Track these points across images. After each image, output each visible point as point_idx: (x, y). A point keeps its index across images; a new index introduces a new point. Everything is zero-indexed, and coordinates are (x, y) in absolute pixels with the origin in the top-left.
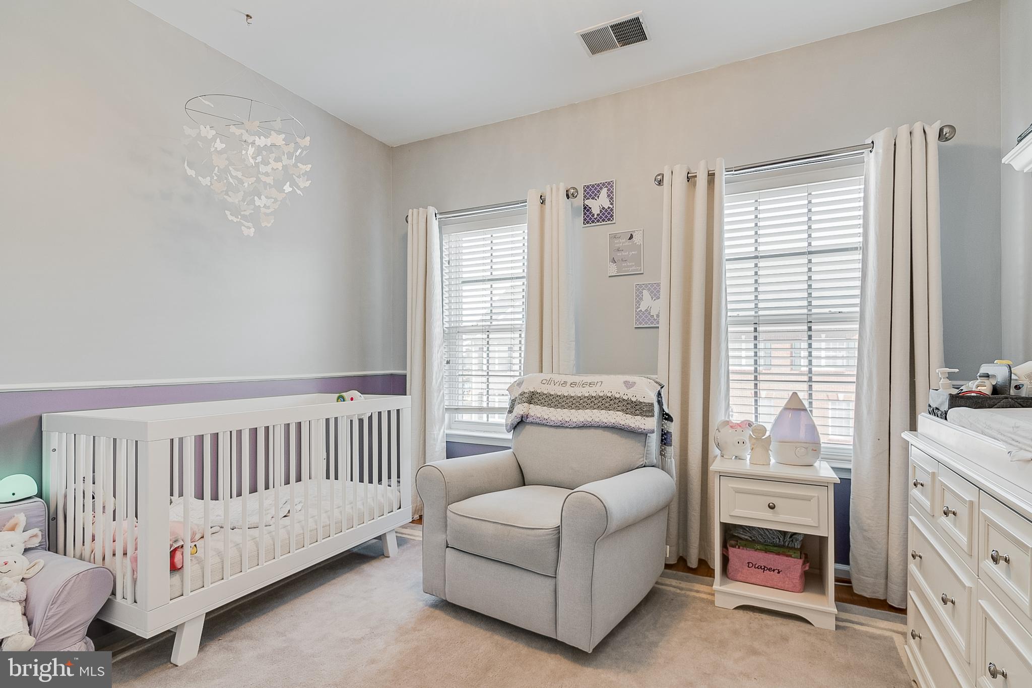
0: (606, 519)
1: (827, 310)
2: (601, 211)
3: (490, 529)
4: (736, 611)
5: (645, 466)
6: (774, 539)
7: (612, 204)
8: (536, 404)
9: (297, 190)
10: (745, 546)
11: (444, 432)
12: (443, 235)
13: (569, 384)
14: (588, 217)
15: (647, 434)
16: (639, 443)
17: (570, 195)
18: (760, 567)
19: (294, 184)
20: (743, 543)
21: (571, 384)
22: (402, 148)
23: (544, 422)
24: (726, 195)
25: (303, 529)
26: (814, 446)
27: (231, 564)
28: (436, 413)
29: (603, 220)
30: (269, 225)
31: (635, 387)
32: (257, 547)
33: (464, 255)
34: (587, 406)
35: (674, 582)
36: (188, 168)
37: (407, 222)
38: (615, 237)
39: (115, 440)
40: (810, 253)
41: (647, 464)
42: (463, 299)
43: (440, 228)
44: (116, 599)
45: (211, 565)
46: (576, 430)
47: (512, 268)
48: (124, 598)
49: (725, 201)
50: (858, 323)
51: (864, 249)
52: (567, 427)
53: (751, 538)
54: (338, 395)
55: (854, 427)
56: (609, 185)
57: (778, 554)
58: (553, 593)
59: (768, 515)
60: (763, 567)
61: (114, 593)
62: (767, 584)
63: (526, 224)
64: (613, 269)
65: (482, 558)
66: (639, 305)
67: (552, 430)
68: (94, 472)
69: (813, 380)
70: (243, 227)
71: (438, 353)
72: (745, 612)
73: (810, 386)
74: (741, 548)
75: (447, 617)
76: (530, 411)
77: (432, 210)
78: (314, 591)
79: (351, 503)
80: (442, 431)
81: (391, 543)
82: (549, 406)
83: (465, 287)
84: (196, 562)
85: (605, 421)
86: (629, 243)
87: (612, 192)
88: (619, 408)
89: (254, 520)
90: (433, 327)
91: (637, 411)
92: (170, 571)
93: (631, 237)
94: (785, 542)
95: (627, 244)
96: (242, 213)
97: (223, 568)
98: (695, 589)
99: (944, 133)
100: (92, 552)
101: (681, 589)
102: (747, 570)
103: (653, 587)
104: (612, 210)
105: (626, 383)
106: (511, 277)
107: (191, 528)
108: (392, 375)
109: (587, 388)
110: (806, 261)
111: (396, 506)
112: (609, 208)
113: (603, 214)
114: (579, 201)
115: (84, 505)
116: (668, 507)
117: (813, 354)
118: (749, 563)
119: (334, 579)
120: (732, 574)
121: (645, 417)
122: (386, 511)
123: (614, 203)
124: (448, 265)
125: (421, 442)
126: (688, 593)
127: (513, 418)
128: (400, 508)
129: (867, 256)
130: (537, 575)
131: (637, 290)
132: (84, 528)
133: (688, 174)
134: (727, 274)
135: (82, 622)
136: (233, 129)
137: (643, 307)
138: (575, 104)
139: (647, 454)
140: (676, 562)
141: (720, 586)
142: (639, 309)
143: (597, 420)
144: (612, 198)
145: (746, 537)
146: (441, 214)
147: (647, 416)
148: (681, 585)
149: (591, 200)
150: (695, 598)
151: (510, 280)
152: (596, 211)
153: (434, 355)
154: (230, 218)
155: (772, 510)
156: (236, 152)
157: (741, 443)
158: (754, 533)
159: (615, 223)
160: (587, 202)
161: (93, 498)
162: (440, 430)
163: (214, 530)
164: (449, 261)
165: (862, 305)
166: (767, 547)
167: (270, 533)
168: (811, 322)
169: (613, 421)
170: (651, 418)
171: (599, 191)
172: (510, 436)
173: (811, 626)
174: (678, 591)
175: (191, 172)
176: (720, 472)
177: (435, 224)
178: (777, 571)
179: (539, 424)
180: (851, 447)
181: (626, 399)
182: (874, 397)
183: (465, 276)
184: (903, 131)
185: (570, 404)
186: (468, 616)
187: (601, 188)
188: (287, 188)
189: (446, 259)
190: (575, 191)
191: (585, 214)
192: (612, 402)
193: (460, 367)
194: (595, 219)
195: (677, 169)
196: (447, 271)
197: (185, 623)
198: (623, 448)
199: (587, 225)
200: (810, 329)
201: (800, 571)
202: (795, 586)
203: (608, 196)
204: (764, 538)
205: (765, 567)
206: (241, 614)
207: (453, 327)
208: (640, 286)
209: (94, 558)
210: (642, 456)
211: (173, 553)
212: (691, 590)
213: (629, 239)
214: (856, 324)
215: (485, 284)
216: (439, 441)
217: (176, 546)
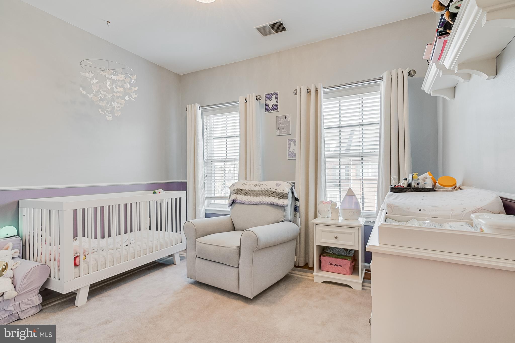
0: (257, 241)
1: (369, 151)
2: (273, 106)
3: (212, 248)
4: (322, 284)
5: (284, 221)
6: (342, 253)
7: (277, 103)
8: (240, 194)
9: (132, 98)
10: (330, 256)
11: (204, 208)
12: (204, 117)
13: (254, 185)
14: (267, 108)
15: (285, 207)
16: (282, 211)
17: (258, 99)
18: (333, 265)
19: (130, 96)
20: (329, 254)
21: (255, 185)
22: (185, 75)
23: (243, 202)
24: (323, 99)
25: (134, 251)
26: (357, 211)
27: (101, 264)
28: (200, 199)
29: (274, 110)
30: (118, 115)
31: (280, 186)
32: (113, 257)
33: (215, 126)
34: (261, 195)
35: (300, 273)
36: (82, 90)
37: (187, 110)
38: (279, 118)
39: (50, 210)
40: (363, 125)
41: (285, 220)
42: (215, 146)
43: (202, 113)
44: (51, 278)
45: (92, 264)
46: (256, 206)
47: (235, 132)
48: (54, 278)
49: (323, 102)
50: (378, 156)
51: (380, 123)
52: (252, 204)
53: (333, 252)
54: (153, 191)
55: (377, 203)
56: (276, 94)
57: (342, 259)
58: (237, 274)
59: (335, 241)
60: (335, 265)
61: (50, 276)
62: (336, 272)
63: (239, 112)
64: (278, 132)
65: (210, 261)
66: (290, 149)
67: (246, 205)
68: (41, 226)
69: (364, 182)
70: (107, 116)
71: (201, 171)
72: (326, 284)
73: (363, 185)
74: (327, 256)
75: (196, 287)
76: (237, 198)
77: (197, 105)
78: (140, 278)
79: (157, 240)
80: (203, 208)
81: (177, 258)
82: (245, 195)
83: (215, 141)
84: (85, 263)
85: (267, 201)
86: (284, 120)
87: (277, 97)
88: (273, 196)
89: (112, 246)
90: (198, 160)
91: (281, 197)
92: (74, 266)
93: (286, 118)
94: (346, 254)
95: (284, 121)
96: (107, 110)
97: (97, 266)
98: (308, 275)
99: (411, 73)
100: (41, 259)
101: (302, 275)
102: (329, 266)
103: (287, 274)
104: (277, 105)
105: (277, 184)
106: (234, 136)
107: (83, 248)
108: (181, 182)
109: (261, 187)
110: (361, 129)
111: (179, 242)
112: (276, 104)
113: (274, 107)
114: (263, 101)
115: (37, 239)
116: (296, 239)
117: (363, 170)
118: (329, 263)
119: (150, 273)
120: (323, 268)
121: (284, 199)
122: (174, 244)
123: (278, 102)
124: (206, 130)
125: (194, 213)
126: (304, 277)
127: (230, 201)
128: (181, 242)
129: (381, 127)
130: (231, 267)
131: (289, 142)
132: (37, 249)
133: (307, 90)
134: (325, 135)
135: (37, 287)
136: (102, 73)
137: (291, 150)
138: (261, 56)
139: (285, 216)
140: (304, 265)
141: (316, 273)
142: (289, 151)
143: (264, 201)
144: (277, 100)
145: (331, 252)
146: (202, 107)
147: (285, 199)
148: (302, 274)
149: (268, 101)
150: (307, 279)
151: (234, 138)
152: (270, 106)
153: (199, 173)
154: (101, 112)
155: (336, 239)
156: (103, 83)
157: (327, 210)
158: (334, 250)
159: (279, 111)
160: (267, 102)
161: (41, 236)
162: (202, 208)
163: (94, 251)
164: (206, 129)
165: (380, 149)
166: (338, 256)
167: (119, 251)
168: (362, 156)
169: (270, 201)
170: (287, 200)
171: (271, 97)
172: (229, 209)
173: (352, 289)
174: (300, 276)
175: (84, 92)
176: (316, 223)
177: (199, 112)
178: (340, 266)
179: (241, 203)
180: (376, 212)
181: (276, 191)
182: (384, 189)
183: (215, 135)
184: (394, 72)
185: (254, 194)
186: (205, 287)
187: (273, 95)
188: (127, 98)
189: (205, 128)
190: (260, 97)
191: (266, 107)
192: (270, 193)
193: (213, 178)
194: (270, 109)
195: (302, 87)
196: (206, 133)
197: (80, 288)
198: (275, 213)
199: (267, 112)
200: (362, 159)
201: (349, 266)
202: (348, 272)
203: (276, 99)
204: (338, 253)
205: (335, 264)
206: (107, 287)
207: (209, 159)
208: (290, 140)
209: (42, 261)
210: (283, 216)
211: (75, 259)
212: (306, 276)
213: (285, 119)
214: (377, 157)
215: (223, 139)
216: (202, 212)
217: (76, 256)
